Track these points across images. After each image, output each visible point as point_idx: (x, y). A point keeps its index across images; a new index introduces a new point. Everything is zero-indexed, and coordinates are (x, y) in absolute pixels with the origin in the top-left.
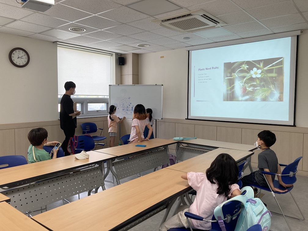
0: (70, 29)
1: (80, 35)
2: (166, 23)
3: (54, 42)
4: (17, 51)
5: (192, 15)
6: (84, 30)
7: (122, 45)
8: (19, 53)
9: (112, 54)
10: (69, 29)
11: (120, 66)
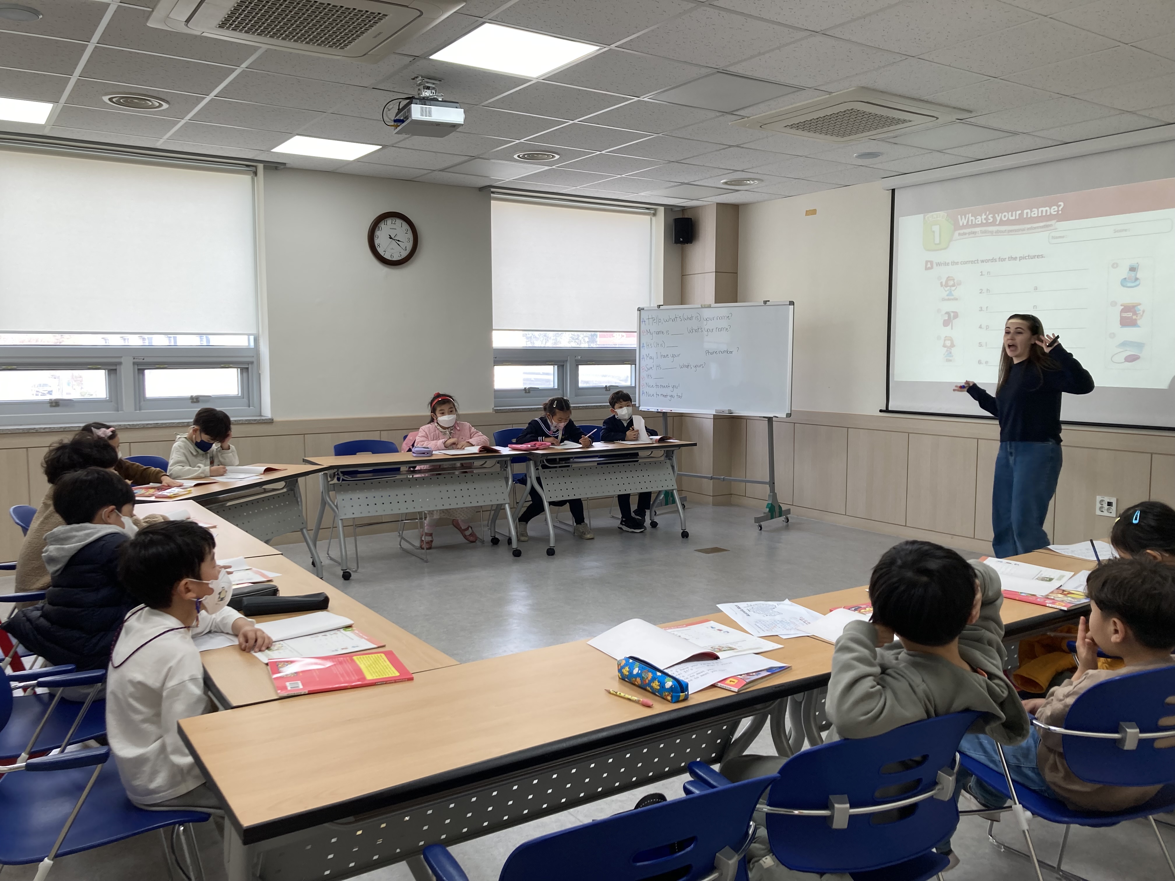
0: (518, 156)
1: (547, 168)
3: (481, 189)
4: (389, 221)
7: (676, 184)
8: (393, 226)
9: (655, 210)
11: (679, 245)
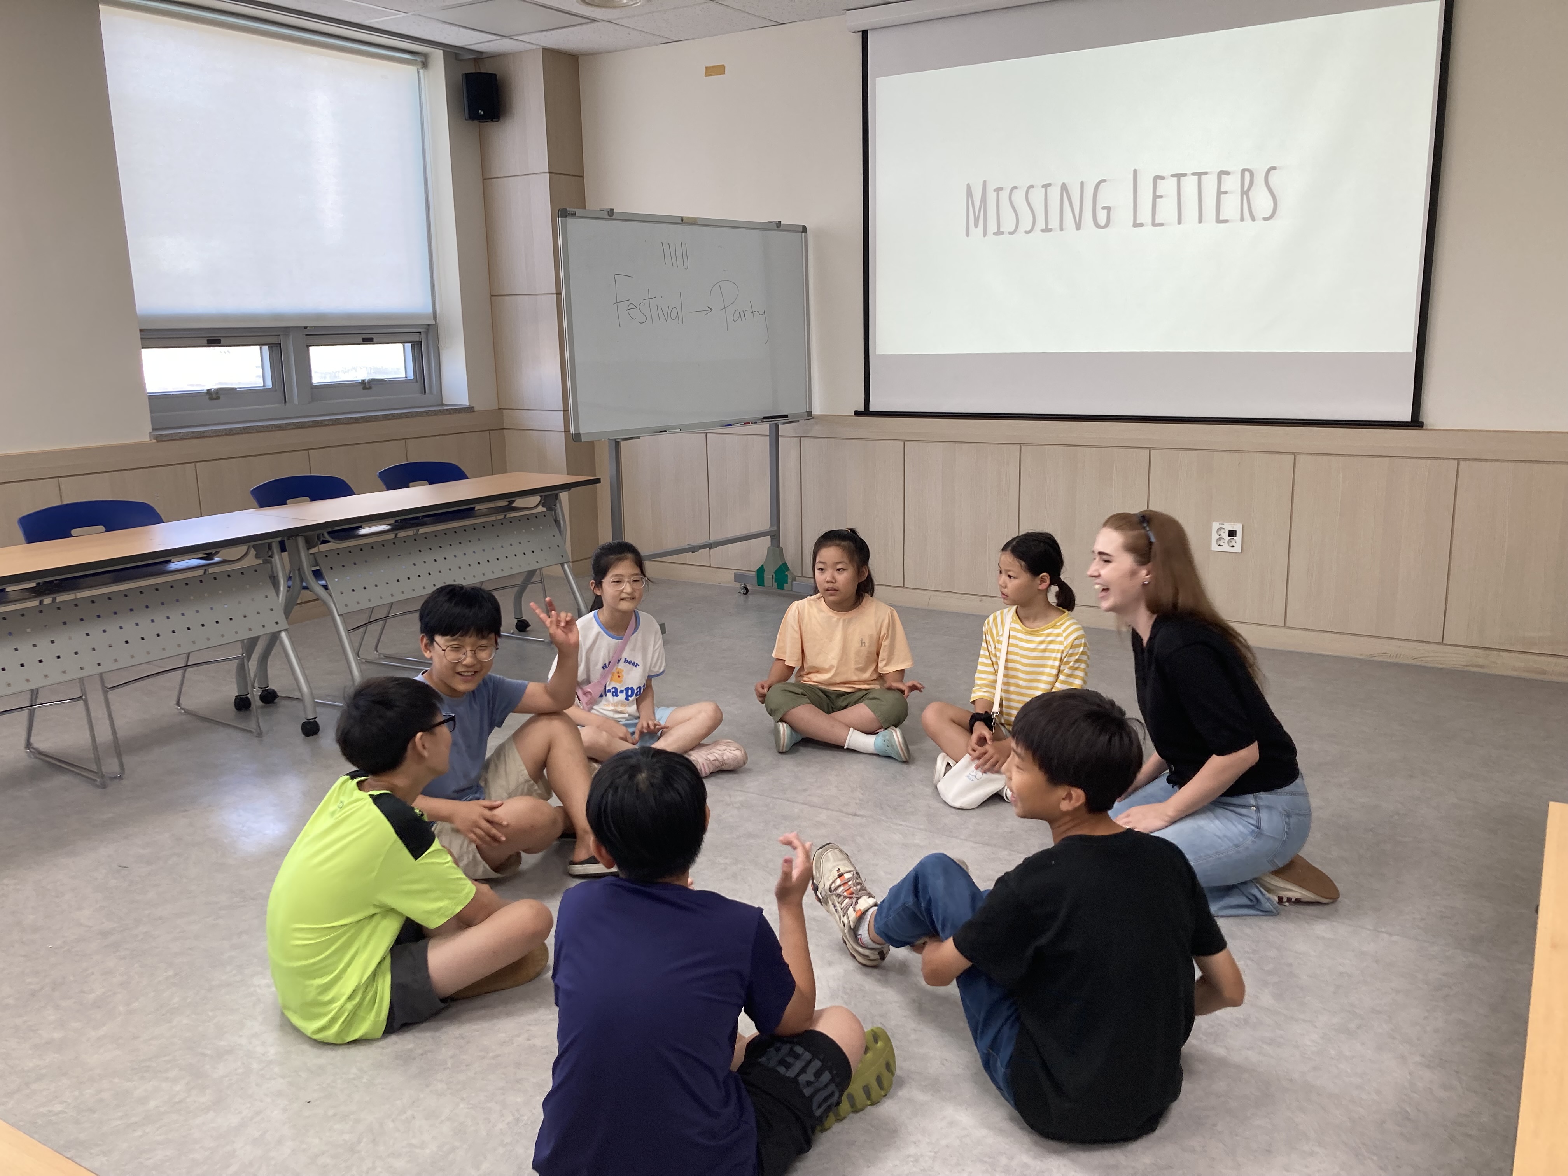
9: (425, 56)
11: (476, 122)
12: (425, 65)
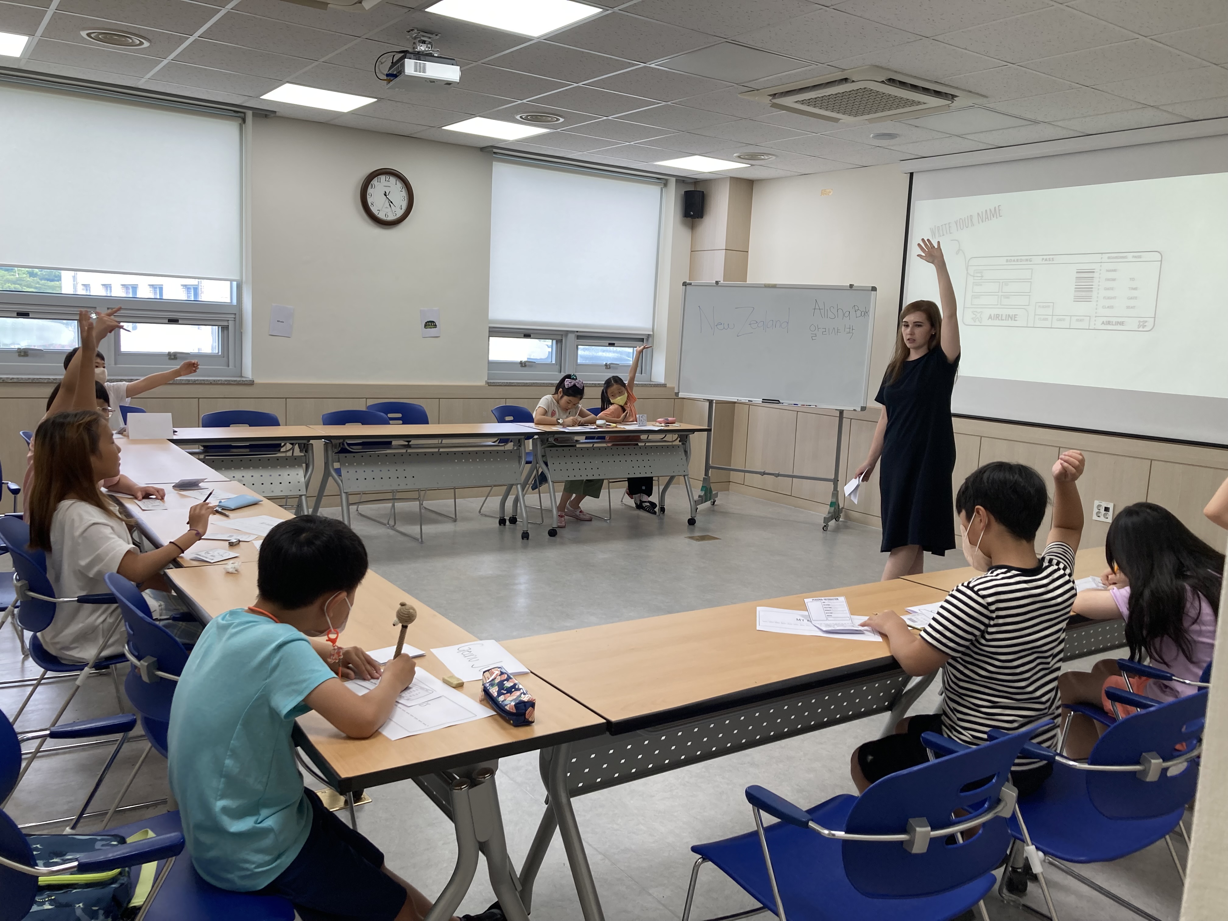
0: (521, 117)
1: (551, 131)
2: (789, 101)
3: (484, 149)
4: (383, 178)
5: (853, 81)
6: (558, 120)
8: (387, 184)
9: (667, 180)
10: (518, 117)
11: (689, 220)
12: (666, 185)
